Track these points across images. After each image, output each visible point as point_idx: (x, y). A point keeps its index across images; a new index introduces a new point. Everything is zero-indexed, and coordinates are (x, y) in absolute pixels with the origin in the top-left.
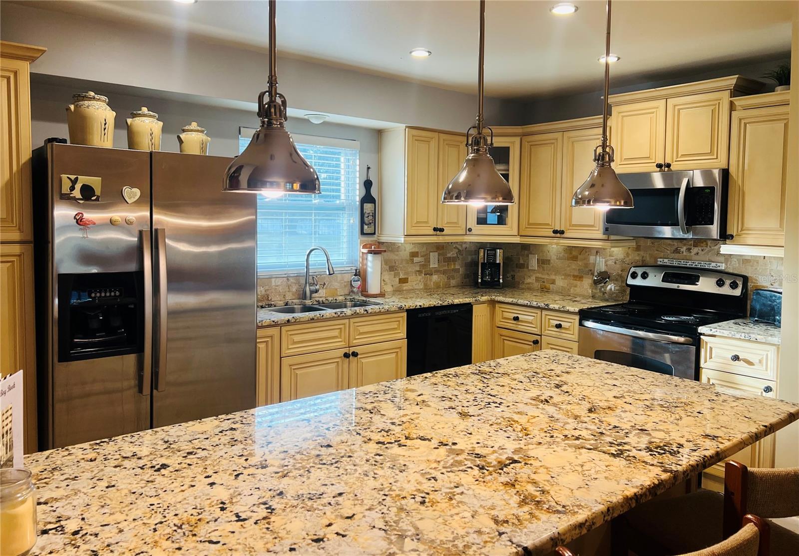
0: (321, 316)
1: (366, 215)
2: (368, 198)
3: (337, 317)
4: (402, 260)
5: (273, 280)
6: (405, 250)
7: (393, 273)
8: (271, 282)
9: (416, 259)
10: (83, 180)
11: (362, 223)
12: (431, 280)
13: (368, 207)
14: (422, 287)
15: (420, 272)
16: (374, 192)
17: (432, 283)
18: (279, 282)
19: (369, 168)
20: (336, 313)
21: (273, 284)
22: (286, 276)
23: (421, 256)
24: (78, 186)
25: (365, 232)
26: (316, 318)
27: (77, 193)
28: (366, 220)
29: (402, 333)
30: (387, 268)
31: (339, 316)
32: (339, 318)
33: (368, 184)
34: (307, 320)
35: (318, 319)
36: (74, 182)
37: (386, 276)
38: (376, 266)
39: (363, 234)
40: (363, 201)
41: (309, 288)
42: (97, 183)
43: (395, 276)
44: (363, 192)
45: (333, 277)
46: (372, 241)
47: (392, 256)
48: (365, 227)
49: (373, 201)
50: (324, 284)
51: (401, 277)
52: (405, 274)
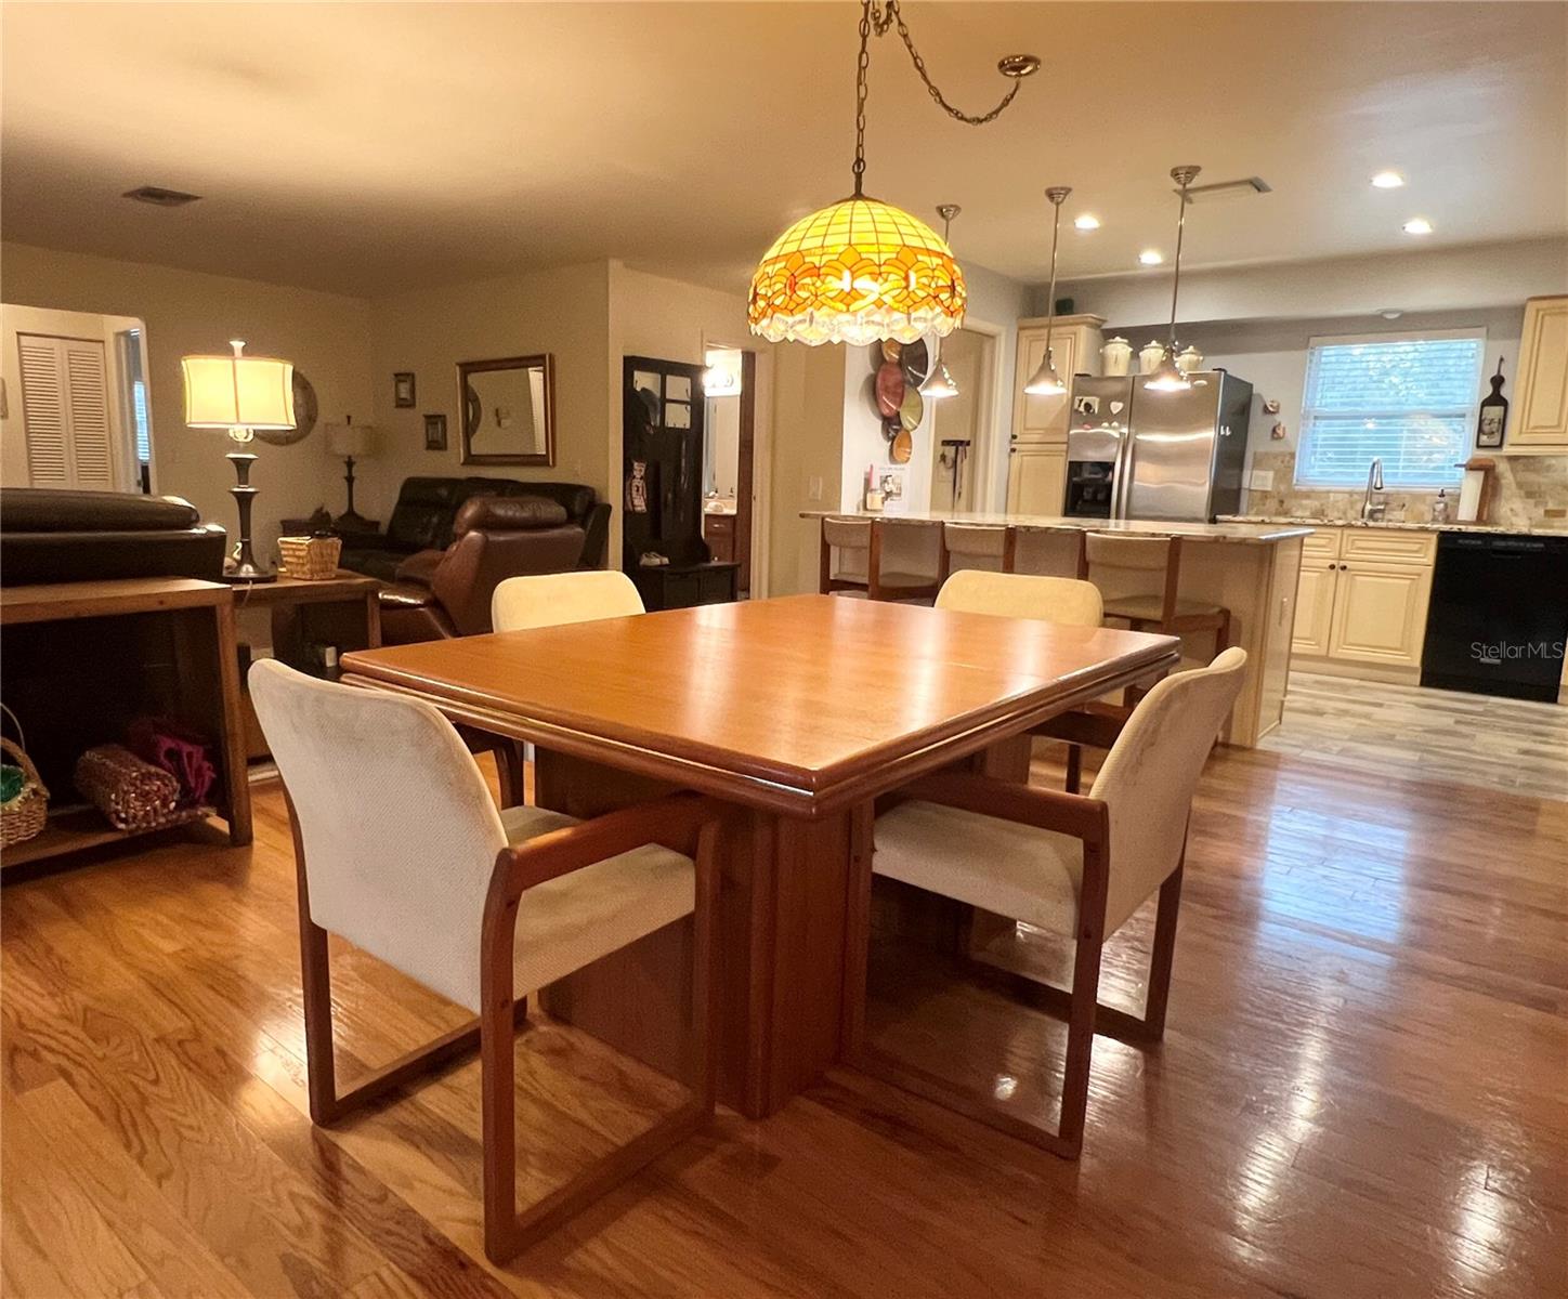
1: (1486, 422)
2: (1496, 399)
4: (1557, 485)
5: (1331, 495)
8: (1329, 497)
10: (1086, 399)
11: (1480, 431)
13: (1495, 412)
16: (1504, 392)
18: (1340, 497)
19: (1502, 360)
21: (1332, 499)
22: (1347, 489)
24: (1083, 404)
25: (1481, 444)
27: (1082, 409)
28: (1486, 428)
29: (1429, 557)
30: (1522, 493)
33: (1498, 382)
36: (1081, 401)
37: (1517, 505)
38: (1471, 487)
39: (1478, 446)
40: (1486, 403)
41: (1368, 507)
42: (1095, 402)
43: (1536, 505)
44: (1489, 391)
45: (1418, 498)
46: (1497, 456)
47: (1531, 477)
48: (1484, 438)
49: (1504, 403)
50: (1404, 505)
51: (1548, 508)
52: (1559, 505)
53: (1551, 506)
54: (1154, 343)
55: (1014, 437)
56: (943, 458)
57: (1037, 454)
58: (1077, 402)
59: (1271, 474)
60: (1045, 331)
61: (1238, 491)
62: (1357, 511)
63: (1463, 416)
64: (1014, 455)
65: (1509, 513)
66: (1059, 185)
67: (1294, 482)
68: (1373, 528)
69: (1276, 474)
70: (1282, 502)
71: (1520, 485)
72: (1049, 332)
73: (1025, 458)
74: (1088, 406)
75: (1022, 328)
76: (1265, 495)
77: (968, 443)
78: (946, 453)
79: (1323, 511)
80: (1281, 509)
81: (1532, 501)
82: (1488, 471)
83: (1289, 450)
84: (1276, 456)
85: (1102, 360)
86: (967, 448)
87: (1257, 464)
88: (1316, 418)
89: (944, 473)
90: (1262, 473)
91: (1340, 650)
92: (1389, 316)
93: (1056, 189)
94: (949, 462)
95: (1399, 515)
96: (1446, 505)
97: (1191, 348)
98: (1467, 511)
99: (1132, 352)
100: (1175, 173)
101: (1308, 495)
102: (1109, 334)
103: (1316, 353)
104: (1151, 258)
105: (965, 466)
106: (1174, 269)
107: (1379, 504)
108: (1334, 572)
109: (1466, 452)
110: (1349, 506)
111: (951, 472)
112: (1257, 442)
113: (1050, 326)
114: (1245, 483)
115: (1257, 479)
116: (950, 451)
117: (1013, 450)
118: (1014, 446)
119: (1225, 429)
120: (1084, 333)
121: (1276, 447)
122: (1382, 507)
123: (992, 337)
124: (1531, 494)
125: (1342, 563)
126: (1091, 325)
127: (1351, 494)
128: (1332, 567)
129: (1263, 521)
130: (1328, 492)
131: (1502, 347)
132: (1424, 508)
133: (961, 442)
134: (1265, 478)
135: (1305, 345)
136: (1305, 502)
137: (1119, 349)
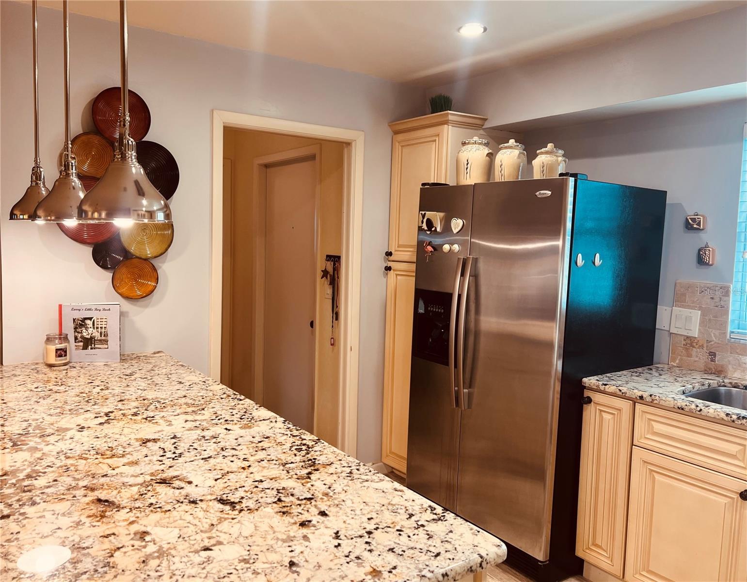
0: (698, 409)
3: (729, 421)
20: (727, 415)
26: (687, 409)
31: (733, 421)
32: (733, 424)
34: (672, 406)
35: (691, 411)
55: (389, 253)
59: (697, 315)
64: (388, 273)
69: (703, 315)
70: (713, 355)
73: (398, 277)
75: (396, 133)
76: (690, 342)
77: (340, 260)
80: (712, 365)
83: (721, 283)
84: (704, 289)
87: (679, 300)
90: (685, 312)
94: (329, 279)
111: (331, 290)
116: (329, 267)
117: (388, 269)
118: (390, 264)
120: (447, 133)
123: (348, 144)
133: (337, 259)
134: (688, 319)
136: (745, 359)
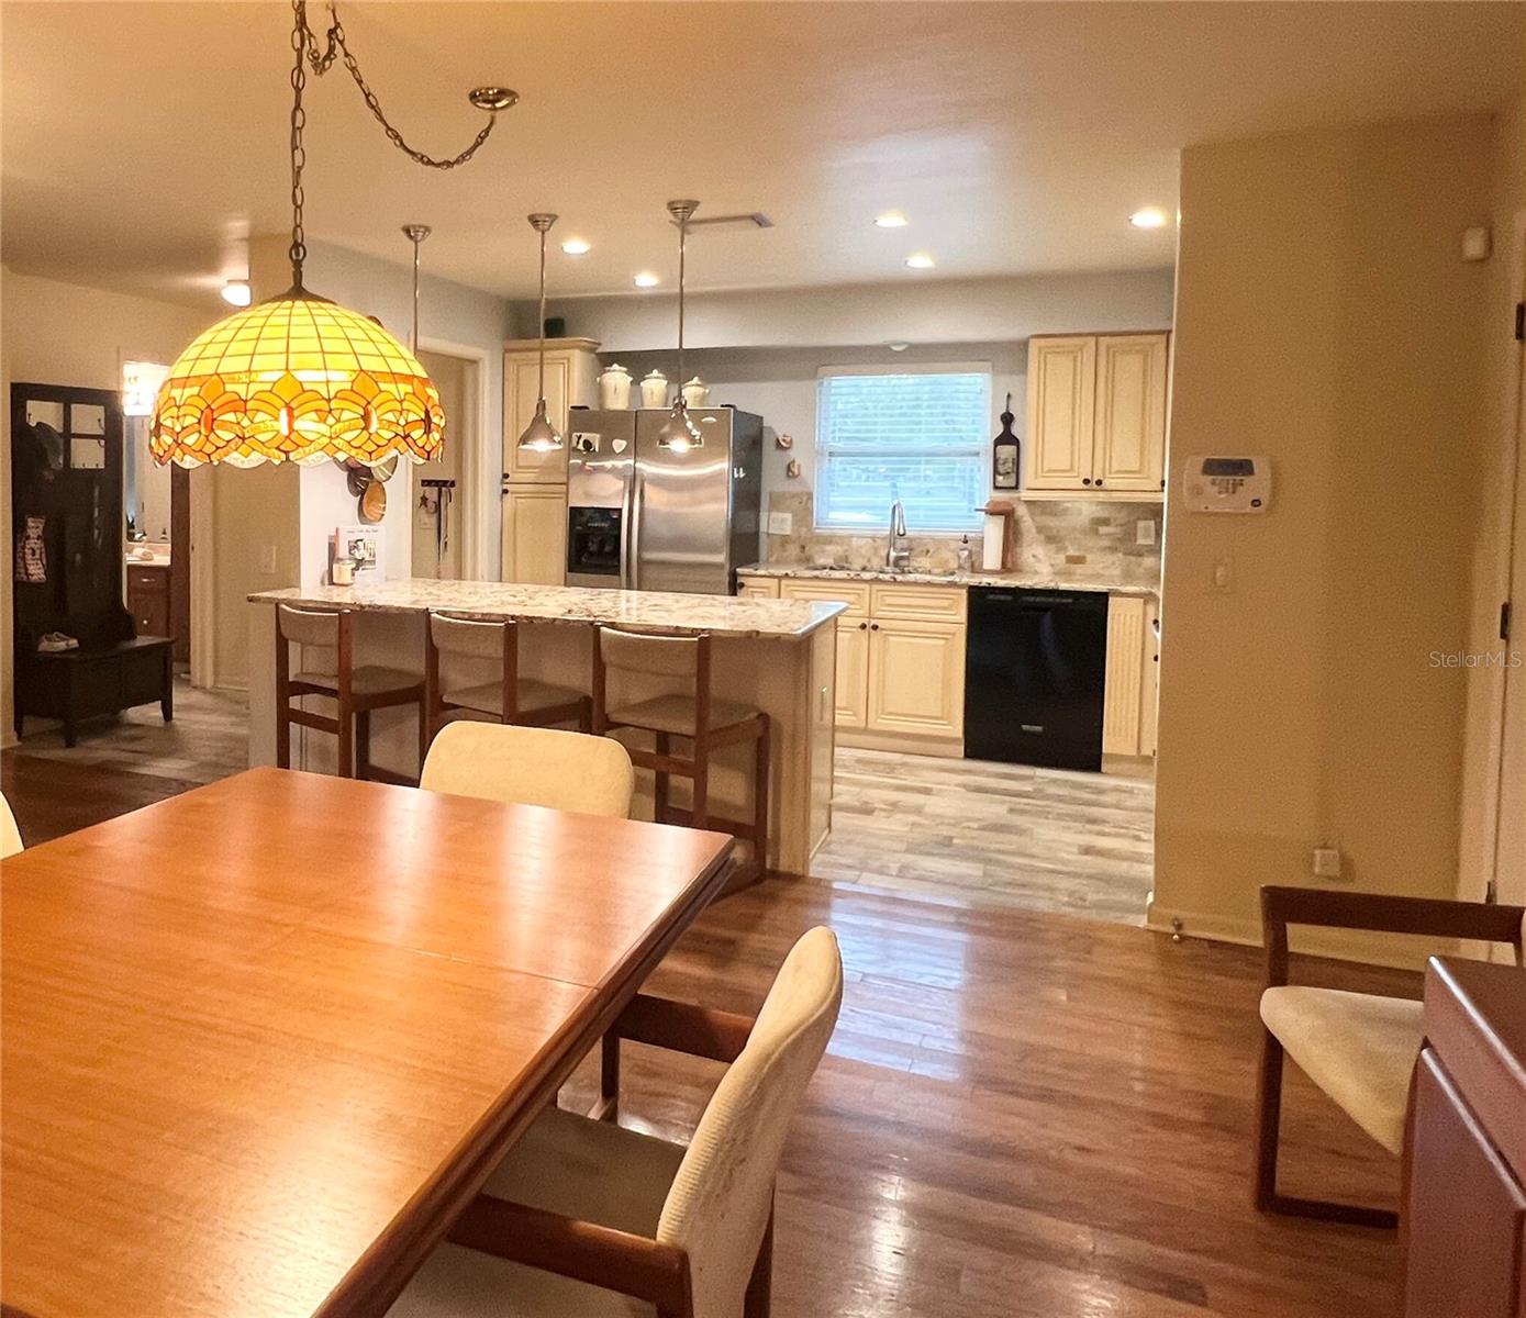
1: (1001, 462)
2: (1007, 438)
4: (1074, 529)
5: (855, 540)
6: (1080, 514)
7: (1053, 546)
8: (852, 542)
9: (1103, 530)
10: (585, 436)
11: (996, 472)
12: (1140, 565)
13: (1007, 451)
14: (1116, 572)
15: (1113, 550)
16: (1016, 430)
17: (1141, 570)
18: (863, 542)
19: (1009, 396)
21: (855, 544)
22: (870, 534)
23: (1117, 526)
24: (581, 441)
25: (998, 485)
27: (581, 447)
28: (1001, 469)
29: (961, 614)
30: (1042, 537)
33: (1008, 419)
36: (580, 437)
37: (1040, 551)
38: (993, 531)
39: (996, 488)
40: (999, 441)
41: (893, 554)
42: (595, 439)
43: (1059, 550)
44: (1000, 429)
45: (941, 543)
46: (1013, 499)
47: (1052, 522)
48: (1000, 478)
49: (1014, 441)
50: (928, 551)
51: (1068, 554)
52: (1079, 550)
53: (1071, 552)
54: (655, 373)
55: (506, 476)
56: (424, 500)
57: (535, 496)
58: (575, 440)
59: (789, 517)
60: (538, 354)
61: (756, 534)
62: (882, 558)
63: (978, 454)
64: (505, 496)
65: (1032, 560)
66: (543, 212)
67: (814, 525)
68: (902, 583)
69: (794, 516)
70: (803, 549)
71: (1040, 530)
72: (542, 355)
73: (519, 500)
74: (588, 444)
75: (507, 351)
76: (785, 539)
77: (453, 484)
78: (427, 495)
79: (847, 557)
81: (1053, 547)
82: (1007, 515)
83: (806, 490)
84: (793, 496)
85: (600, 391)
86: (452, 489)
87: (774, 506)
88: (831, 454)
89: (427, 520)
90: (780, 515)
91: (879, 721)
92: (895, 348)
93: (540, 215)
94: (431, 506)
95: (925, 562)
96: (970, 552)
97: (696, 380)
98: (992, 557)
99: (632, 382)
100: (672, 207)
101: (829, 540)
102: (608, 360)
103: (825, 384)
104: (646, 281)
105: (450, 511)
106: (678, 290)
107: (903, 550)
108: (865, 632)
109: (985, 494)
110: (872, 551)
111: (434, 519)
112: (773, 481)
113: (541, 350)
114: (763, 527)
115: (775, 523)
116: (432, 493)
117: (505, 492)
118: (506, 486)
119: (738, 472)
120: (578, 360)
121: (791, 487)
122: (906, 554)
123: (474, 362)
124: (1052, 539)
125: (873, 622)
126: (583, 349)
127: (874, 538)
128: (863, 627)
129: (787, 574)
130: (851, 536)
131: (1010, 383)
132: (946, 554)
133: (445, 483)
134: (784, 521)
135: (814, 375)
136: (828, 548)
137: (617, 378)
